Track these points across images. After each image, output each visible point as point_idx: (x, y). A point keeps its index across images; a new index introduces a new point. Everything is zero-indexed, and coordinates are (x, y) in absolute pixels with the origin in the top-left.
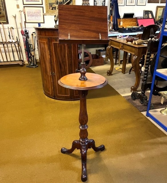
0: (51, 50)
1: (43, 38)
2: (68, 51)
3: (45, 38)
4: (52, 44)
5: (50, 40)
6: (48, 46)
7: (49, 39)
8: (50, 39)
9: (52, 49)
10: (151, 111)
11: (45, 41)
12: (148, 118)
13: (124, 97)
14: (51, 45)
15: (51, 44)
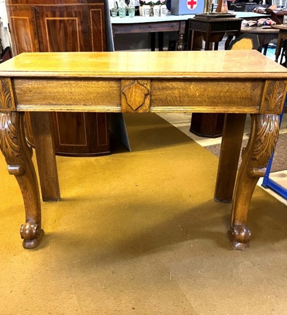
0: (42, 37)
1: (22, 10)
2: (82, 41)
3: (27, 9)
4: (44, 23)
5: (39, 13)
6: (34, 30)
7: (35, 10)
8: (38, 10)
9: (44, 35)
10: (272, 176)
11: (27, 18)
12: (268, 191)
13: (205, 147)
14: (42, 25)
15: (41, 22)
